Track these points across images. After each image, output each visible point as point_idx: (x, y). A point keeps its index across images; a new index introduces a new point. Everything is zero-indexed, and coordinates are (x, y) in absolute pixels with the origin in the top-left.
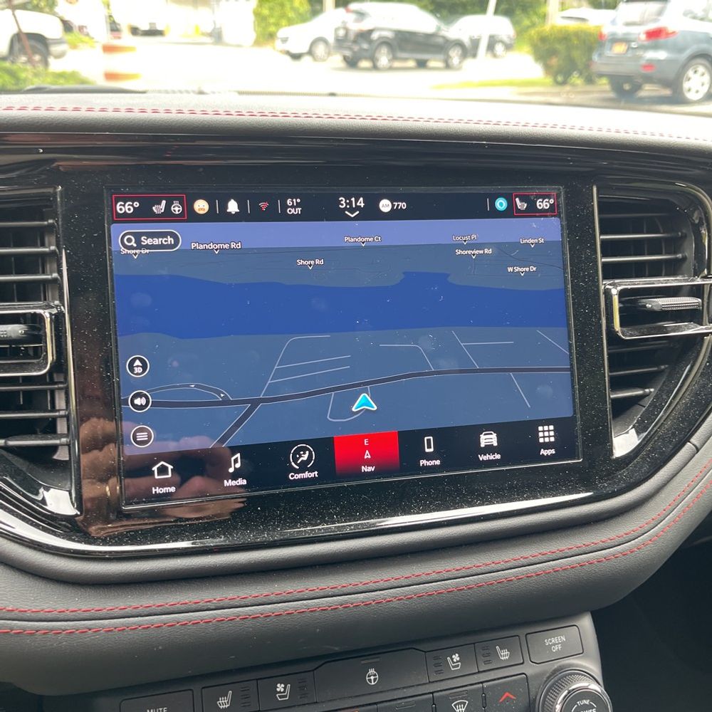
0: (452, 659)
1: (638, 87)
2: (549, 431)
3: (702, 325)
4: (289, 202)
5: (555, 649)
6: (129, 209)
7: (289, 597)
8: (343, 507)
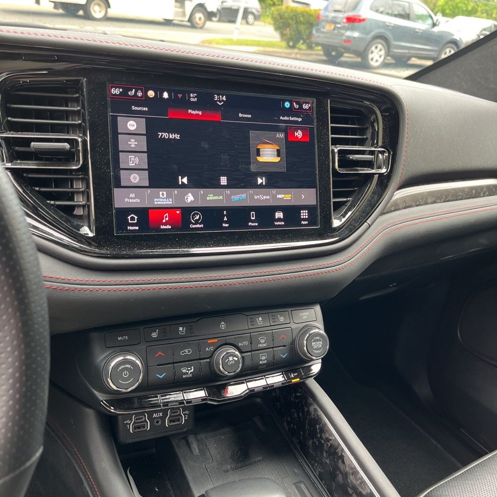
0: (259, 320)
1: (341, 55)
2: (305, 213)
3: (373, 169)
4: (191, 95)
5: (304, 317)
6: (118, 92)
7: (191, 280)
8: (214, 242)
